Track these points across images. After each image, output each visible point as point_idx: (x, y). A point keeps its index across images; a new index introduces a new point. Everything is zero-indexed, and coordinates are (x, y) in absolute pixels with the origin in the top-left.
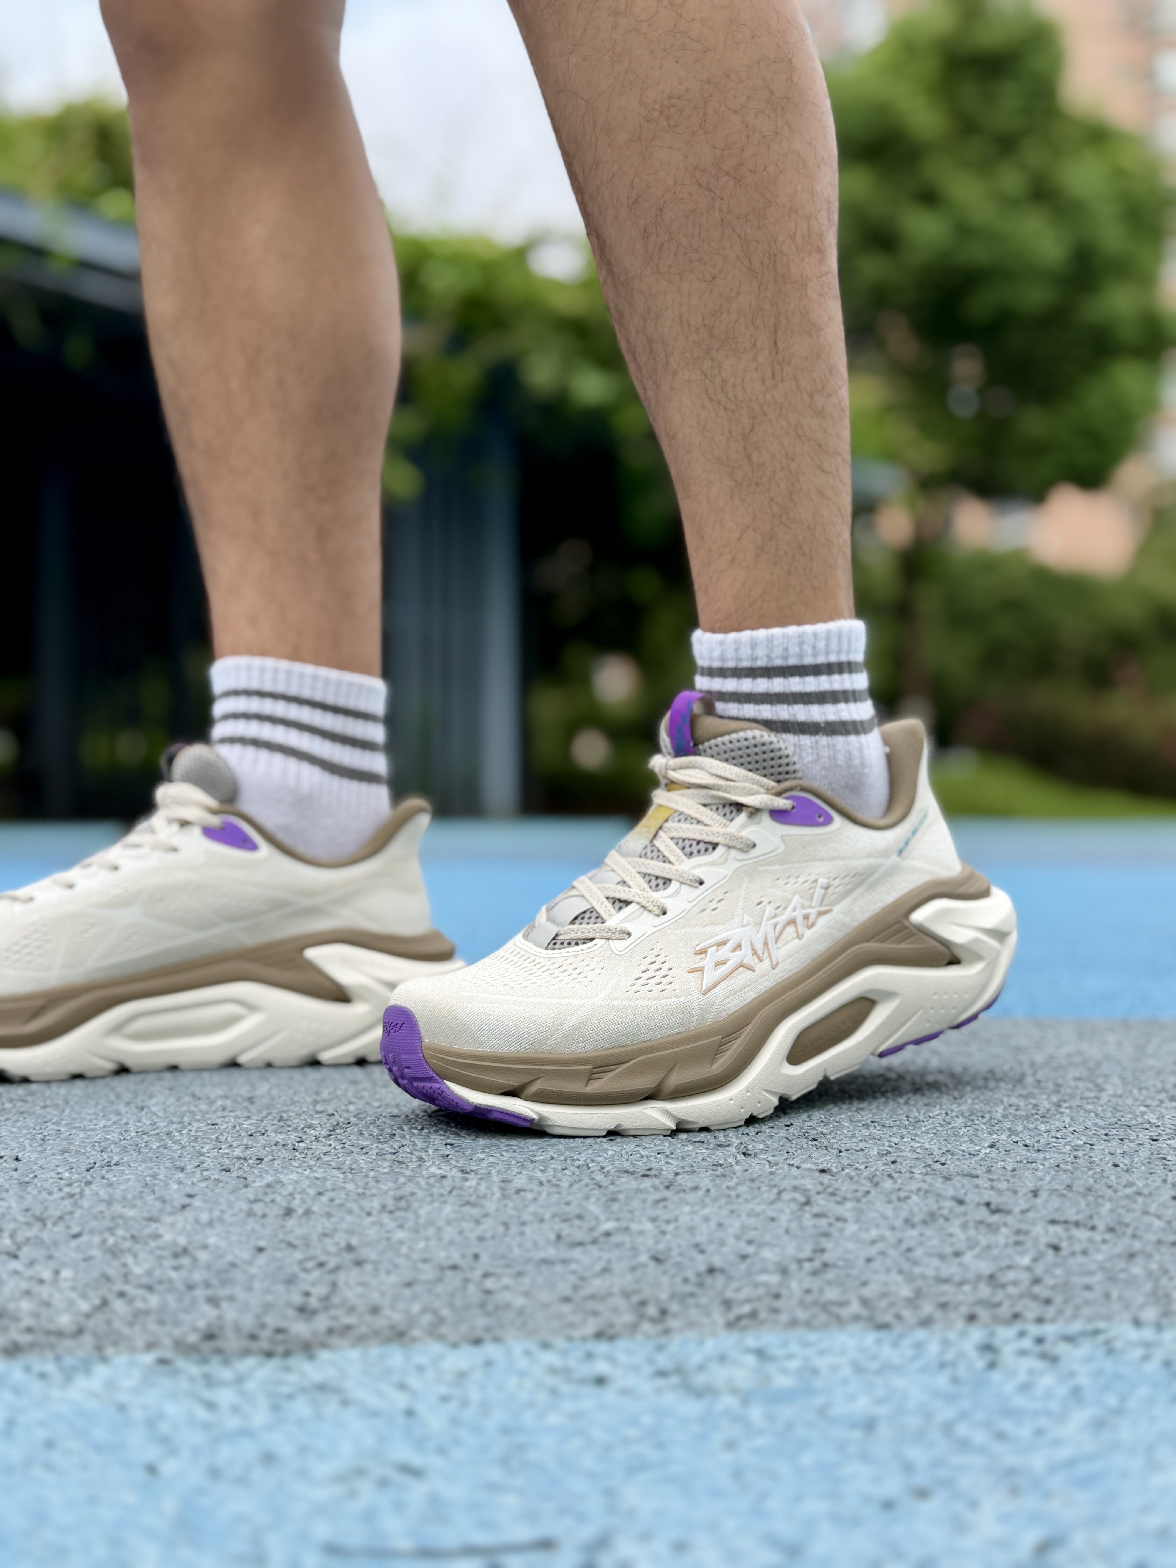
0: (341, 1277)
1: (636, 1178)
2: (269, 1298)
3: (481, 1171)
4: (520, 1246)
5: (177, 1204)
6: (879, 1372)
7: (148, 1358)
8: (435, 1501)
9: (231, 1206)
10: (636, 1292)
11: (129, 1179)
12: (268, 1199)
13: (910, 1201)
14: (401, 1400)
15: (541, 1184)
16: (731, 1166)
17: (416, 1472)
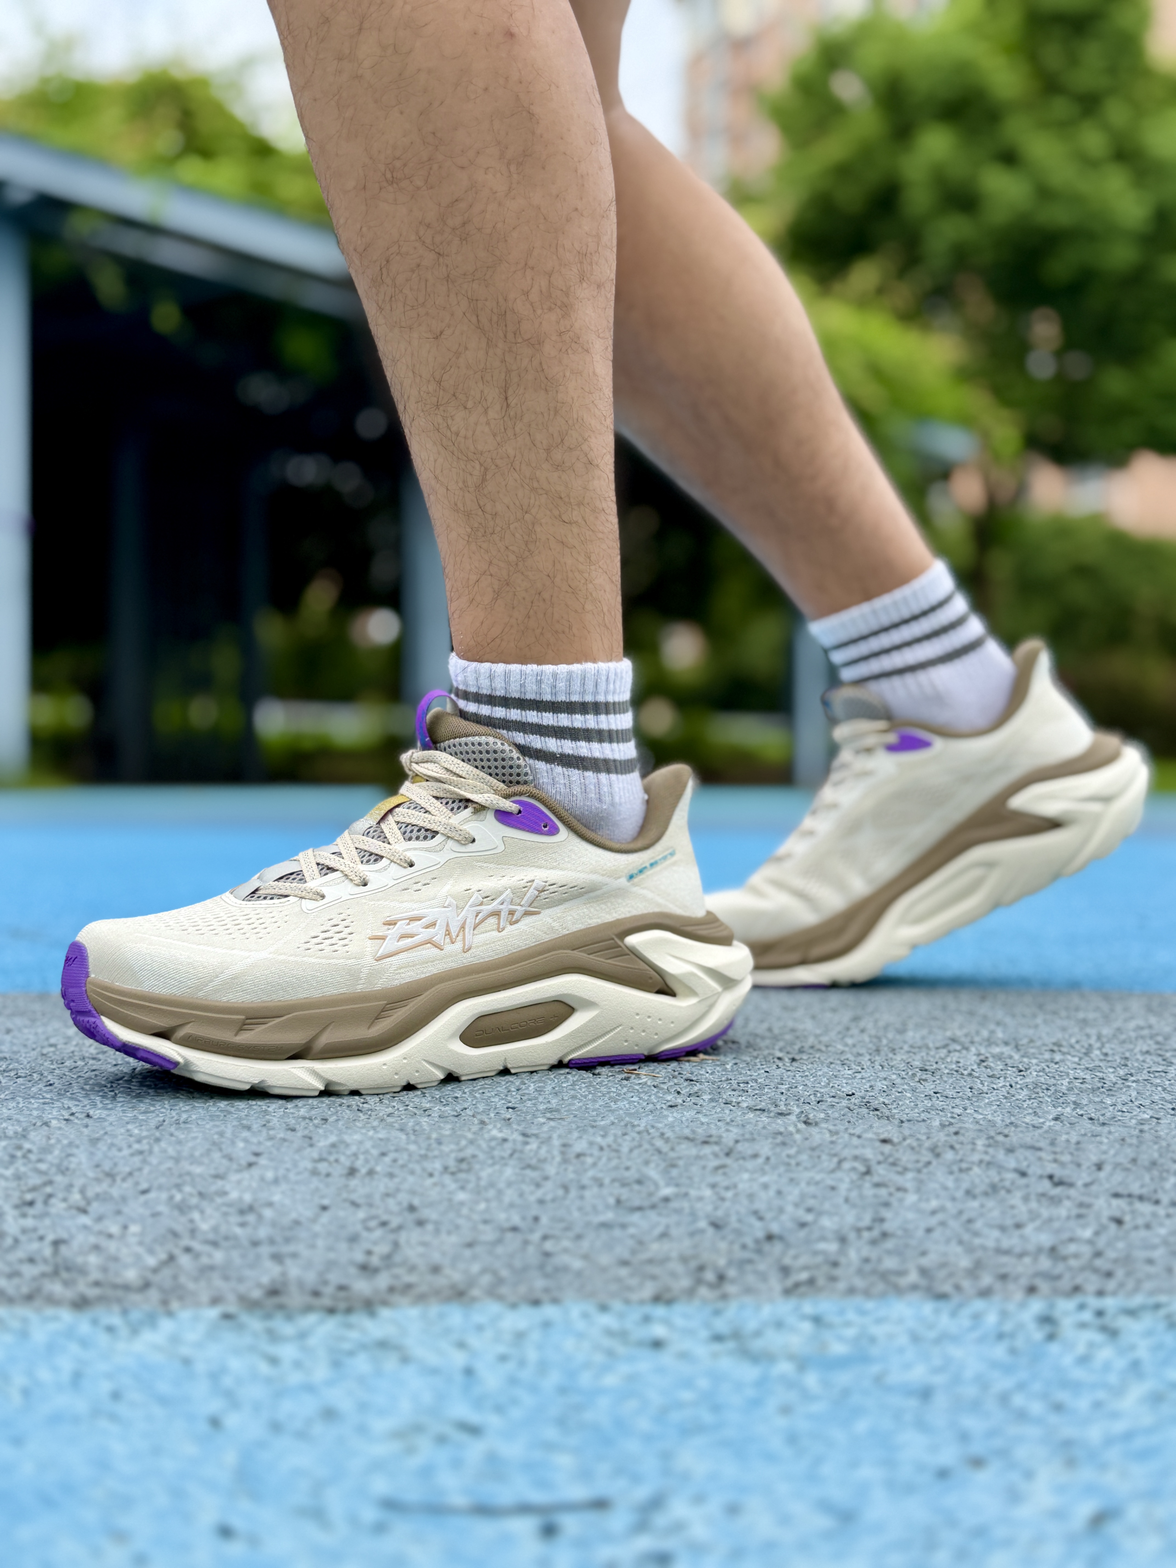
0: (403, 1237)
1: (696, 1145)
2: (332, 1256)
3: (542, 1135)
4: (580, 1209)
5: (244, 1162)
6: (937, 1341)
7: (213, 1313)
8: (492, 1459)
9: (295, 1164)
10: (695, 1257)
11: (197, 1137)
12: (332, 1158)
13: (971, 1173)
14: (459, 1359)
15: (601, 1149)
16: (791, 1134)
17: (473, 1430)
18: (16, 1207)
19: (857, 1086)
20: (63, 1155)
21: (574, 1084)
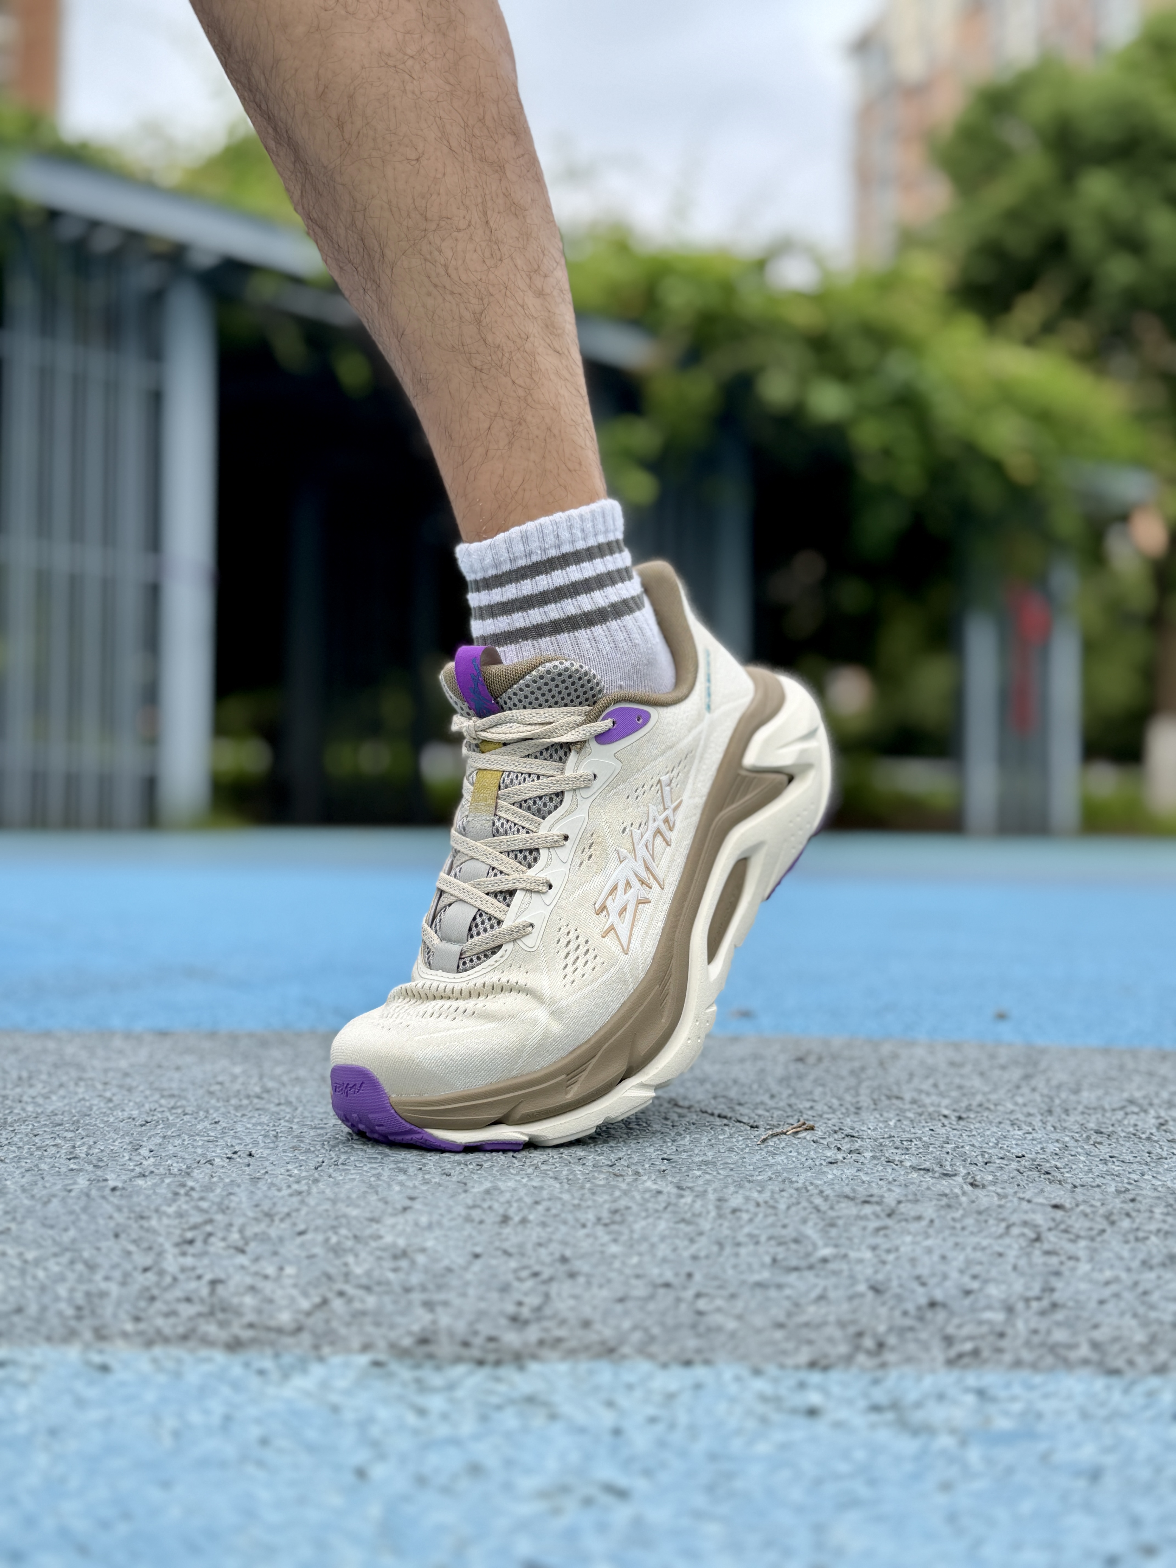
0: (554, 1288)
1: (857, 1204)
2: (483, 1305)
3: (697, 1189)
4: (735, 1267)
5: (399, 1206)
6: (1108, 1419)
7: (363, 1360)
8: (638, 1523)
9: (449, 1210)
10: (853, 1322)
11: (354, 1179)
12: (485, 1205)
13: (1148, 1242)
14: (608, 1418)
15: (758, 1205)
16: (957, 1196)
17: (621, 1494)
18: (177, 1245)
19: (1027, 1147)
20: (225, 1193)
21: (731, 1136)
